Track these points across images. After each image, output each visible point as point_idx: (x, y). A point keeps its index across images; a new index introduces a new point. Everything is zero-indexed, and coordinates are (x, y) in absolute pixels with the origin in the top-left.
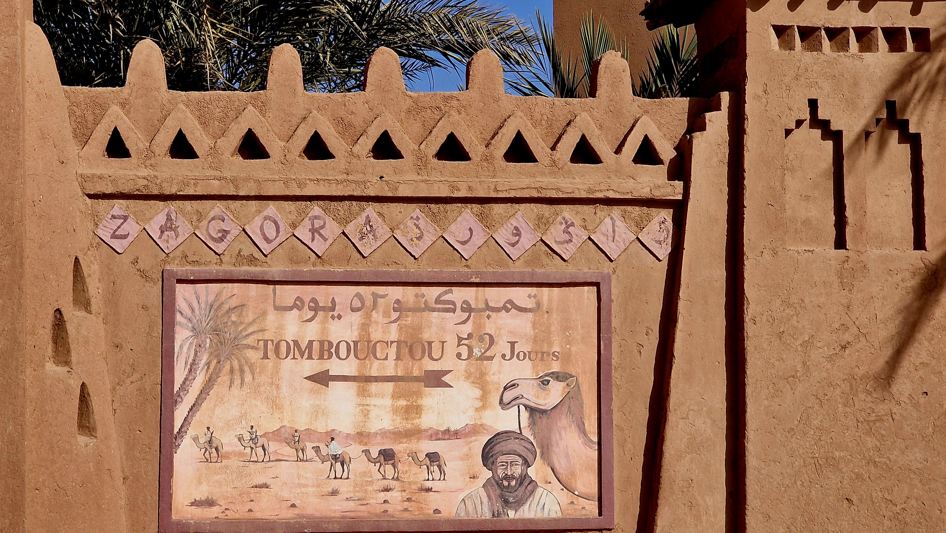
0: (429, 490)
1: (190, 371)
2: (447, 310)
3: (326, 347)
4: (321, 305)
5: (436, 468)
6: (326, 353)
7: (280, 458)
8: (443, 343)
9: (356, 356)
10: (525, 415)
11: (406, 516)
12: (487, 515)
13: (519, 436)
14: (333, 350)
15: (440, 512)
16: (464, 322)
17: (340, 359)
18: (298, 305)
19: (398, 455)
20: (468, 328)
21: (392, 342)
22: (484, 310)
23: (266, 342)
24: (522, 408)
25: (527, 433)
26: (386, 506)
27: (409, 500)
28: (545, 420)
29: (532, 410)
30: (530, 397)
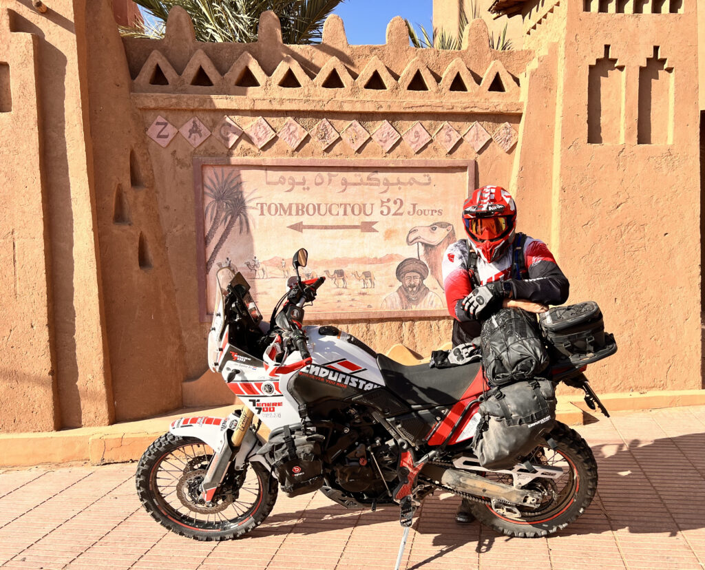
0: (364, 294)
1: (214, 223)
2: (376, 185)
3: (300, 208)
4: (296, 181)
5: (369, 281)
6: (300, 212)
7: (274, 276)
8: (372, 205)
9: (319, 213)
10: (422, 248)
11: (351, 310)
12: (400, 309)
13: (418, 261)
14: (305, 210)
15: (371, 307)
16: (385, 192)
17: (309, 214)
18: (282, 181)
19: (346, 273)
20: (387, 195)
21: (341, 205)
22: (397, 184)
23: (262, 204)
24: (420, 244)
25: (423, 259)
26: (338, 304)
27: (353, 300)
28: (433, 251)
29: (426, 245)
30: (425, 237)
